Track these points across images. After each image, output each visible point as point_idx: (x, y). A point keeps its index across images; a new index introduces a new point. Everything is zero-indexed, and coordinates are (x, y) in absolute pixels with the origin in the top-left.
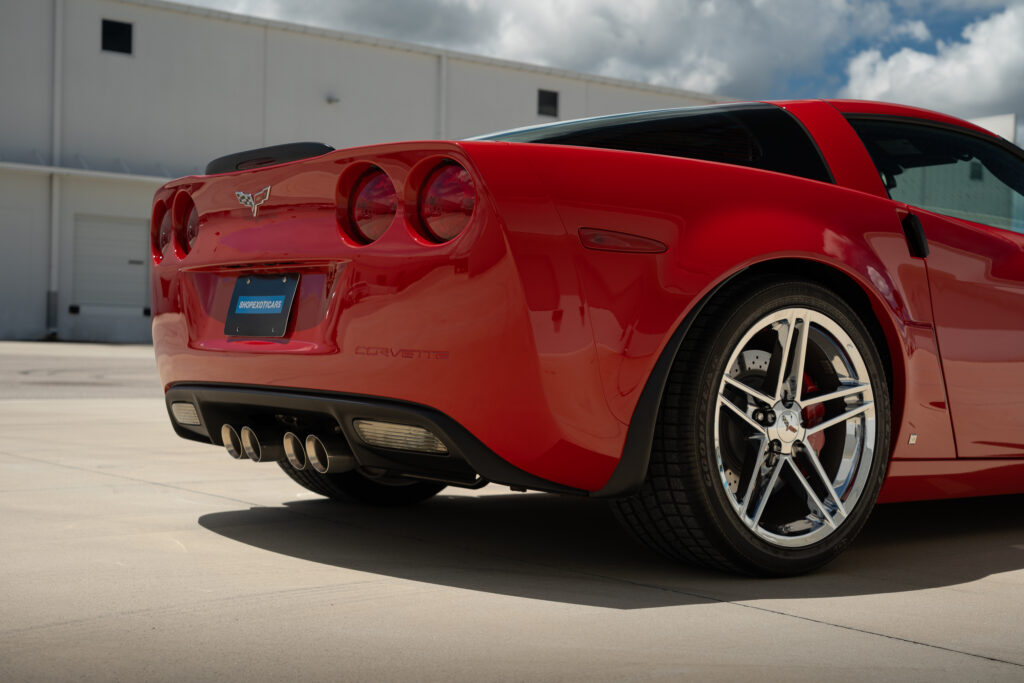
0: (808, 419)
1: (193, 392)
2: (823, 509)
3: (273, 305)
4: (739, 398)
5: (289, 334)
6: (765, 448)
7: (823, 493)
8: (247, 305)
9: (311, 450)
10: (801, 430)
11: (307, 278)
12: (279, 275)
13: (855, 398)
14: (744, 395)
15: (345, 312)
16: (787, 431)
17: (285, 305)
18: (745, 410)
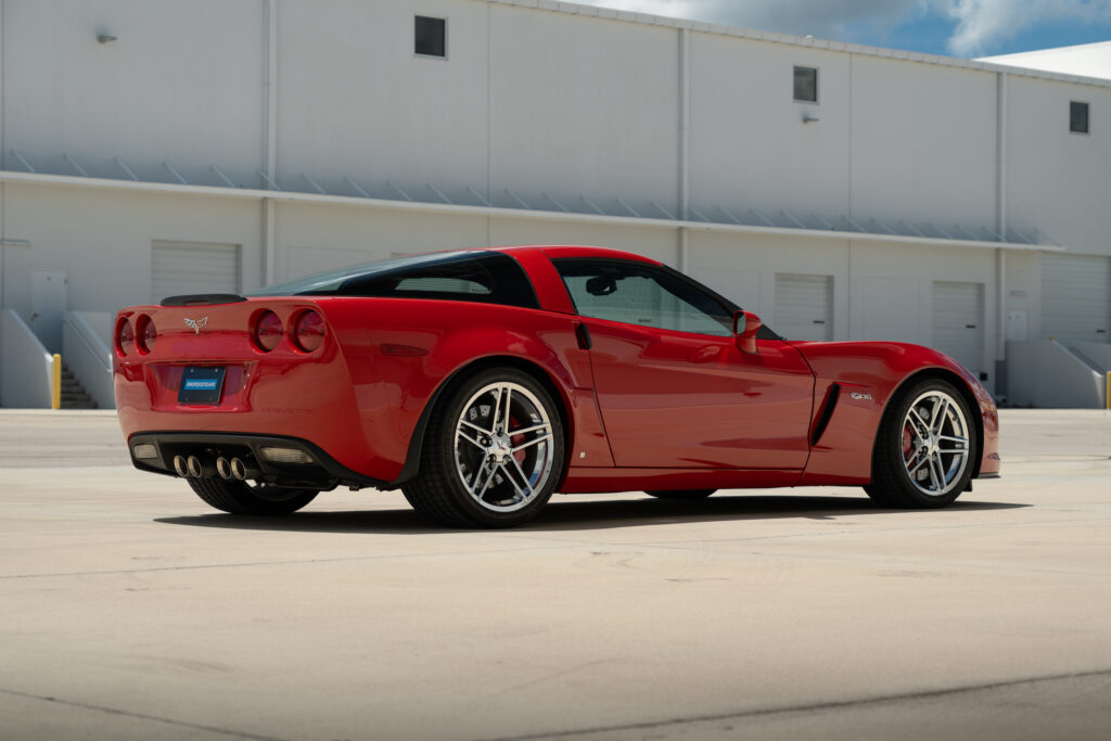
0: (514, 443)
1: (155, 437)
2: (522, 493)
3: (212, 384)
4: (473, 433)
5: (220, 402)
6: (487, 458)
7: (523, 485)
8: (190, 384)
9: (234, 467)
10: (509, 449)
11: (230, 368)
12: (213, 367)
13: (541, 432)
14: (475, 431)
15: (255, 386)
16: (500, 450)
17: (218, 385)
18: (475, 439)
